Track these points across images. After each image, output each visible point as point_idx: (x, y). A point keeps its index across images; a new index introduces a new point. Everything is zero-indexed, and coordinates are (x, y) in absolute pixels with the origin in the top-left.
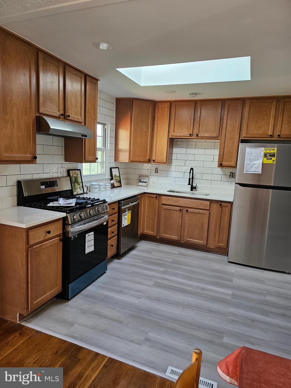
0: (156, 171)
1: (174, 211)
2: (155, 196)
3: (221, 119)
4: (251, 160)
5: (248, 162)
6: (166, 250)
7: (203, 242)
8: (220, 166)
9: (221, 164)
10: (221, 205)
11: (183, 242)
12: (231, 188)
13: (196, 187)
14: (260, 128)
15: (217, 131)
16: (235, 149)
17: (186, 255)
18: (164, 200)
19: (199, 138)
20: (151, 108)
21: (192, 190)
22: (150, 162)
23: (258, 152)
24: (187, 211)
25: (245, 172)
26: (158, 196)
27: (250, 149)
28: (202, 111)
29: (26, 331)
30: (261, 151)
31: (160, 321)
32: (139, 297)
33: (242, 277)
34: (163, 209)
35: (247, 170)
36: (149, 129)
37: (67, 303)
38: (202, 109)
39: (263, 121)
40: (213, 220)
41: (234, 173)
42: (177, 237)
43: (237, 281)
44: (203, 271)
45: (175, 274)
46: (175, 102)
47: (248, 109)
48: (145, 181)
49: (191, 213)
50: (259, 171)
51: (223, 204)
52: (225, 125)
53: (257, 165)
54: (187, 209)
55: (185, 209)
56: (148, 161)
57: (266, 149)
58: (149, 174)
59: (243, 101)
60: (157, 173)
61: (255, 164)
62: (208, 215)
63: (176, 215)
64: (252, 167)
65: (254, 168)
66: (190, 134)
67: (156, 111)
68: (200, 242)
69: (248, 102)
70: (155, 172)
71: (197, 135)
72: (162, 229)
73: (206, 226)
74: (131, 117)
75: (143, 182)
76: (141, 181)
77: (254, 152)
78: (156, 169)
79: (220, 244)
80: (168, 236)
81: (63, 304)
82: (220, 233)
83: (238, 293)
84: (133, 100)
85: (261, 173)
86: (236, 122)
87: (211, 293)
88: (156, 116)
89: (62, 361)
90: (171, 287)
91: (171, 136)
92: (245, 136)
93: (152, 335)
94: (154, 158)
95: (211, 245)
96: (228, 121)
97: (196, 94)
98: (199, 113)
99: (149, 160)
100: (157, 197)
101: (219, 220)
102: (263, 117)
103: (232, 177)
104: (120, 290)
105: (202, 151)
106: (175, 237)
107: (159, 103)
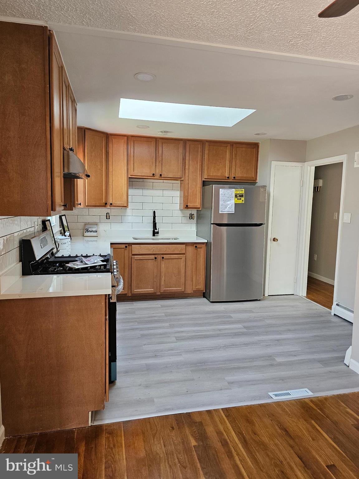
0: (108, 216)
1: (147, 260)
2: (124, 246)
3: (184, 159)
4: (225, 201)
5: (222, 203)
6: (147, 306)
7: (181, 288)
8: (185, 208)
9: (187, 206)
10: (196, 247)
11: (159, 294)
12: (192, 229)
13: (158, 232)
14: (218, 170)
15: (181, 172)
16: (199, 190)
17: (170, 306)
18: (136, 249)
19: (163, 178)
20: (104, 142)
21: (154, 235)
22: (106, 206)
23: (230, 193)
24: (163, 258)
25: (220, 212)
26: (127, 245)
27: (223, 190)
28: (163, 149)
29: (112, 428)
30: (233, 192)
31: (221, 366)
32: (179, 354)
33: (235, 312)
34: (135, 260)
35: (222, 210)
36: (103, 166)
37: (116, 386)
38: (164, 147)
39: (221, 164)
40: (189, 263)
41: (193, 214)
42: (153, 290)
43: (235, 316)
44: (201, 316)
45: (182, 325)
46: (132, 137)
47: (208, 152)
48: (94, 229)
49: (167, 260)
50: (232, 210)
51: (198, 246)
52: (188, 166)
53: (230, 205)
54: (162, 256)
55: (159, 257)
56: (104, 205)
57: (236, 190)
58: (97, 221)
59: (202, 142)
60: (109, 218)
61: (229, 204)
62: (184, 259)
63: (150, 265)
64: (226, 207)
65: (228, 208)
66: (153, 174)
67: (110, 145)
68: (178, 289)
69: (207, 144)
70: (107, 218)
71: (161, 175)
72: (134, 284)
73: (183, 271)
74: (84, 151)
75: (91, 231)
76: (88, 230)
77: (227, 193)
78: (107, 214)
79: (198, 287)
80: (142, 291)
81: (113, 388)
82: (197, 276)
83: (246, 324)
84: (85, 130)
85: (234, 212)
86: (197, 163)
87: (229, 331)
88: (110, 151)
89: (187, 432)
90: (195, 337)
91: (131, 175)
92: (207, 178)
93: (230, 378)
94: (111, 202)
95: (189, 291)
96: (190, 162)
97: (167, 132)
98: (160, 152)
99: (106, 204)
100: (126, 247)
101: (194, 263)
102: (220, 160)
103: (192, 218)
104: (154, 355)
105: (160, 193)
106: (150, 290)
107: (113, 136)
